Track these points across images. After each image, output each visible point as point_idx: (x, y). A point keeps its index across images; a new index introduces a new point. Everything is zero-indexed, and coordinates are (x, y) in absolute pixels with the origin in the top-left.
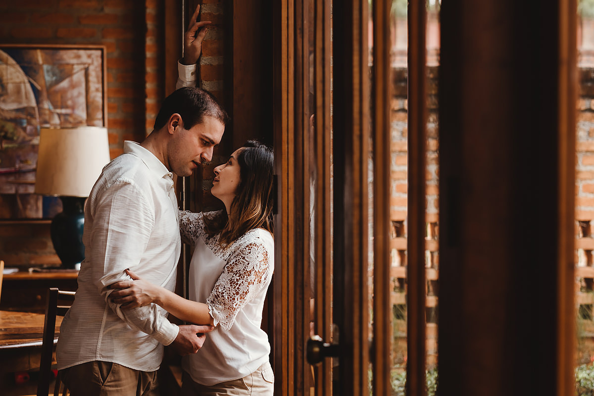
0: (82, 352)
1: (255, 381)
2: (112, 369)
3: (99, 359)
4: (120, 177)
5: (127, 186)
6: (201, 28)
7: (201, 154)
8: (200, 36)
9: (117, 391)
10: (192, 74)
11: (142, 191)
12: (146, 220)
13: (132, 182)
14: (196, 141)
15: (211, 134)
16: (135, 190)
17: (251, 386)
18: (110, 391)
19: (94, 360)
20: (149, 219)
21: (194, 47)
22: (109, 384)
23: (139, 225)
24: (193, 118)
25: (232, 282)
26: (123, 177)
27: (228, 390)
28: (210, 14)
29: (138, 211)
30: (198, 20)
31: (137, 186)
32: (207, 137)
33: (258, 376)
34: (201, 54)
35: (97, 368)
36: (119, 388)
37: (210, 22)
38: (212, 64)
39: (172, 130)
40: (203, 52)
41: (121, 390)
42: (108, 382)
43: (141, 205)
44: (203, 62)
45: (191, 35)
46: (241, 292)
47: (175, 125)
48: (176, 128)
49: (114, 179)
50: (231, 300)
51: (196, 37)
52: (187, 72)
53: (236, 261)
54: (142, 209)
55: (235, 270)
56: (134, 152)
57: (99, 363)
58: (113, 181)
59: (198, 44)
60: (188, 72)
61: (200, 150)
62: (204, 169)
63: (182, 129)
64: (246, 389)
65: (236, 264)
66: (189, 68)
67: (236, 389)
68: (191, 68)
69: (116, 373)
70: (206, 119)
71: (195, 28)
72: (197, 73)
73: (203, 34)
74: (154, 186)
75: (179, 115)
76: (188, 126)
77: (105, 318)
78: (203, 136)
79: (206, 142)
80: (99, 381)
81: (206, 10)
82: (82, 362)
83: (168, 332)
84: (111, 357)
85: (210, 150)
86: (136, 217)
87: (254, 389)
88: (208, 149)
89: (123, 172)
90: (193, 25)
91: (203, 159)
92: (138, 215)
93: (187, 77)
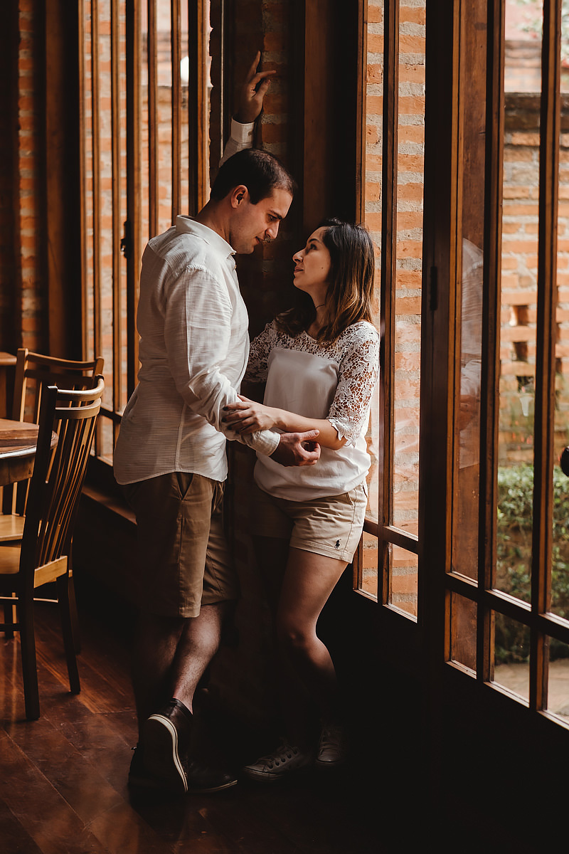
0: (159, 463)
1: (359, 495)
2: (193, 481)
3: (178, 470)
4: (189, 263)
5: (199, 272)
6: (263, 80)
7: (266, 231)
8: (263, 89)
9: (197, 506)
10: (249, 134)
11: (216, 278)
12: (225, 309)
13: (205, 268)
14: (262, 217)
15: (280, 209)
16: (209, 278)
17: (355, 501)
18: (190, 506)
19: (173, 471)
20: (227, 307)
21: (255, 102)
22: (189, 498)
23: (220, 317)
24: (260, 191)
25: (352, 388)
26: (192, 262)
27: (330, 504)
28: (272, 63)
29: (216, 301)
30: (259, 69)
31: (210, 272)
32: (275, 213)
33: (360, 489)
34: (262, 110)
35: (175, 480)
36: (199, 503)
37: (274, 72)
38: (275, 122)
39: (235, 204)
40: (264, 109)
41: (201, 504)
42: (188, 495)
43: (218, 293)
44: (265, 120)
45: (252, 87)
46: (364, 398)
47: (239, 198)
48: (241, 201)
49: (182, 266)
50: (356, 409)
51: (257, 89)
52: (244, 131)
53: (354, 364)
54: (219, 298)
55: (354, 375)
56: (193, 231)
57: (178, 474)
58: (181, 269)
59: (260, 99)
60: (244, 133)
61: (265, 226)
62: (265, 248)
63: (248, 203)
64: (350, 503)
65: (355, 368)
66: (247, 128)
67: (340, 504)
68: (249, 127)
69: (197, 486)
70: (276, 192)
71: (257, 80)
72: (255, 134)
73: (266, 87)
74: (225, 270)
75: (245, 188)
76: (255, 199)
77: (182, 423)
78: (271, 211)
79: (272, 218)
80: (178, 495)
81: (268, 59)
82: (159, 475)
83: (267, 442)
84: (192, 468)
85: (276, 226)
86: (214, 308)
87: (357, 504)
88: (273, 224)
89: (191, 257)
90: (254, 76)
91: (266, 234)
92: (217, 305)
93: (243, 137)
